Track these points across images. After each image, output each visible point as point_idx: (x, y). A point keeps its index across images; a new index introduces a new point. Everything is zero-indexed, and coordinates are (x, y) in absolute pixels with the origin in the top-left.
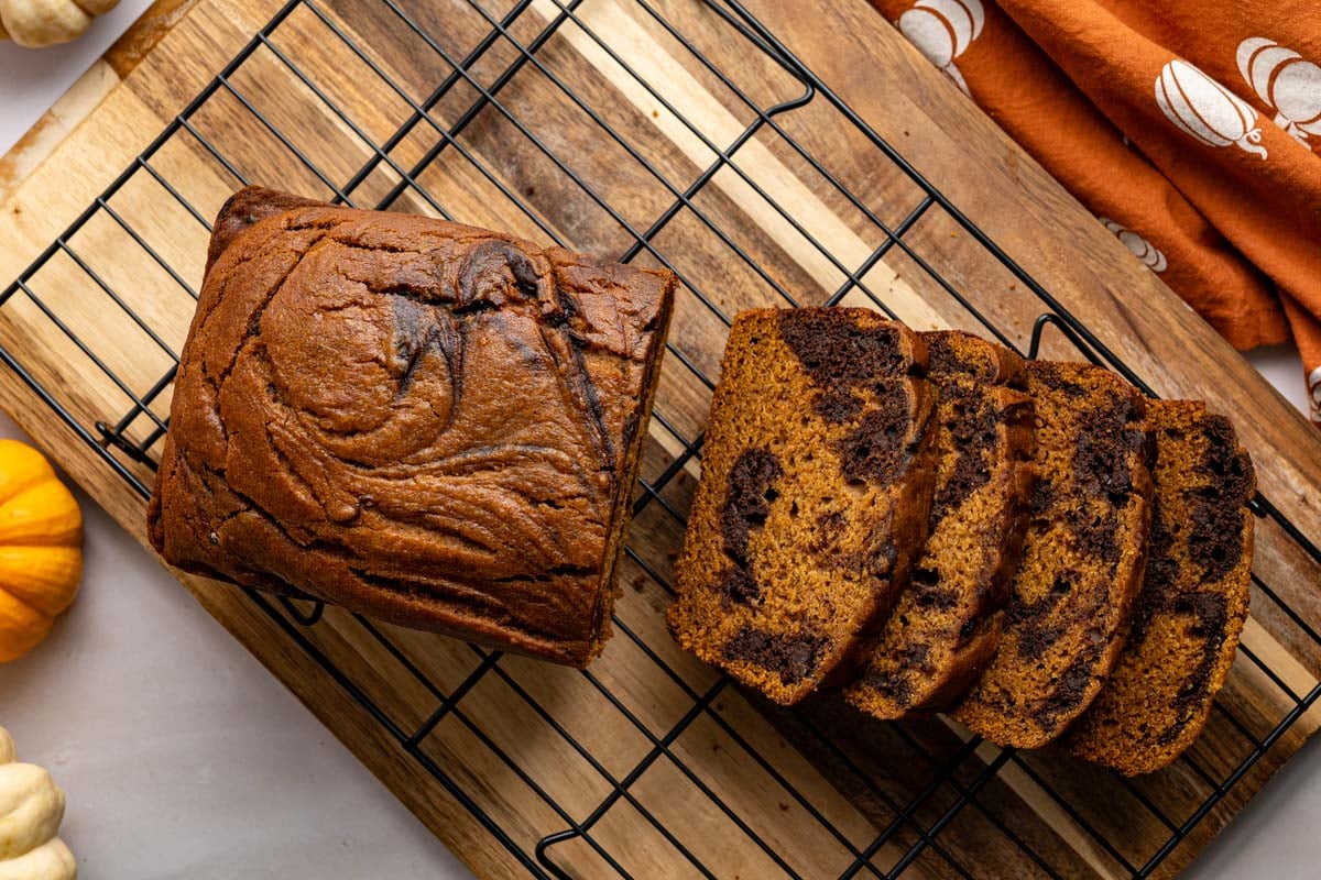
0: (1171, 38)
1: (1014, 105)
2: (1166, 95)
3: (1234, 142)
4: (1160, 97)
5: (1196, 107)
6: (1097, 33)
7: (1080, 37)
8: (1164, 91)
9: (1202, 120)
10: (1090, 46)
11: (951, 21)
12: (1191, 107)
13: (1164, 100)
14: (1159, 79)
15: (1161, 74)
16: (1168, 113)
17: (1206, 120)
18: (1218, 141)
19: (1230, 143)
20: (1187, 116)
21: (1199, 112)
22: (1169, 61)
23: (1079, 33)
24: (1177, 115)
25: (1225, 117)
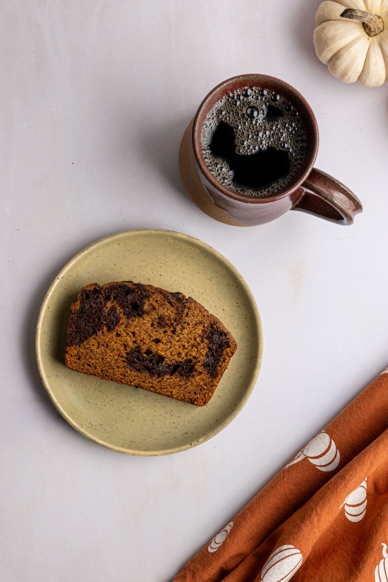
0: (317, 558)
1: (286, 485)
2: (286, 549)
3: (262, 579)
4: (285, 547)
5: (279, 563)
6: (316, 520)
7: (314, 512)
8: (288, 549)
9: (273, 565)
10: (310, 516)
11: (325, 456)
12: (280, 561)
13: (284, 548)
14: (293, 547)
15: (296, 548)
16: (278, 550)
17: (273, 567)
18: (264, 572)
19: (262, 577)
20: (276, 559)
21: (277, 564)
22: (302, 552)
23: (316, 512)
24: (276, 554)
25: (274, 576)
